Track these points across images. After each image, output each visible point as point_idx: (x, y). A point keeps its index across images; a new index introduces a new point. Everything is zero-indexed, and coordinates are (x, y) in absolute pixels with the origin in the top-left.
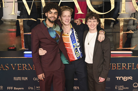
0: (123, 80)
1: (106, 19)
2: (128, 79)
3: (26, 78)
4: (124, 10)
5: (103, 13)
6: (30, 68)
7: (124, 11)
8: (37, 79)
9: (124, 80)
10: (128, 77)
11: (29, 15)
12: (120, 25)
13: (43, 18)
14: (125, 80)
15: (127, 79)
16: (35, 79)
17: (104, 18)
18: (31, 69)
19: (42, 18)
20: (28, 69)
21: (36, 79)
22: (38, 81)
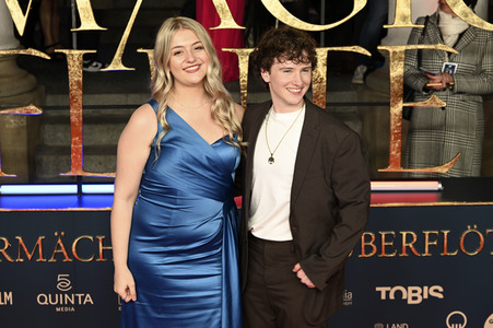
0: (406, 300)
1: (335, 49)
2: (426, 296)
3: (9, 297)
4: (407, 11)
5: (319, 23)
6: (23, 255)
7: (404, 18)
8: (54, 300)
9: (410, 302)
10: (426, 288)
11: (21, 34)
12: (392, 74)
13: (78, 49)
15: (422, 294)
16: (42, 299)
17: (326, 46)
18: (29, 256)
19: (75, 45)
20: (14, 257)
21: (48, 300)
22: (58, 310)
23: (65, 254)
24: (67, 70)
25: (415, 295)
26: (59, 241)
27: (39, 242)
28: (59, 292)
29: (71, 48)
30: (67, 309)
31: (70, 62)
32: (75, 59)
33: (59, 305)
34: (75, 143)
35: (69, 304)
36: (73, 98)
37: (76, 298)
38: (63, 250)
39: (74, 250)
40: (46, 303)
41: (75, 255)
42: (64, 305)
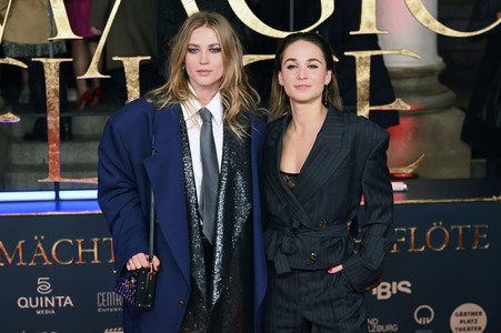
0: (376, 296)
6: (4, 260)
8: (34, 303)
9: (380, 297)
10: (394, 284)
14: (384, 294)
15: (391, 290)
16: (23, 303)
18: (10, 260)
19: (51, 54)
21: (28, 303)
22: (38, 312)
23: (45, 257)
24: (44, 79)
25: (384, 290)
26: (39, 245)
27: (19, 246)
28: (39, 295)
29: (47, 56)
30: (47, 312)
31: (47, 70)
32: (52, 66)
33: (39, 308)
34: (53, 150)
35: (50, 307)
36: (50, 105)
37: (56, 301)
38: (43, 254)
39: (53, 253)
40: (26, 306)
41: (55, 258)
42: (44, 308)
